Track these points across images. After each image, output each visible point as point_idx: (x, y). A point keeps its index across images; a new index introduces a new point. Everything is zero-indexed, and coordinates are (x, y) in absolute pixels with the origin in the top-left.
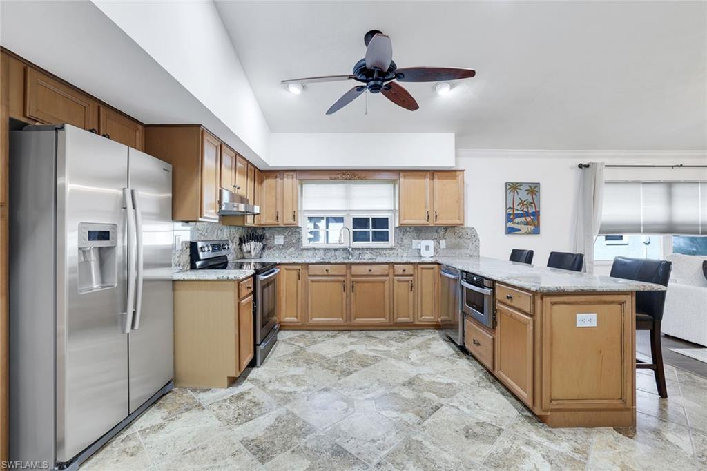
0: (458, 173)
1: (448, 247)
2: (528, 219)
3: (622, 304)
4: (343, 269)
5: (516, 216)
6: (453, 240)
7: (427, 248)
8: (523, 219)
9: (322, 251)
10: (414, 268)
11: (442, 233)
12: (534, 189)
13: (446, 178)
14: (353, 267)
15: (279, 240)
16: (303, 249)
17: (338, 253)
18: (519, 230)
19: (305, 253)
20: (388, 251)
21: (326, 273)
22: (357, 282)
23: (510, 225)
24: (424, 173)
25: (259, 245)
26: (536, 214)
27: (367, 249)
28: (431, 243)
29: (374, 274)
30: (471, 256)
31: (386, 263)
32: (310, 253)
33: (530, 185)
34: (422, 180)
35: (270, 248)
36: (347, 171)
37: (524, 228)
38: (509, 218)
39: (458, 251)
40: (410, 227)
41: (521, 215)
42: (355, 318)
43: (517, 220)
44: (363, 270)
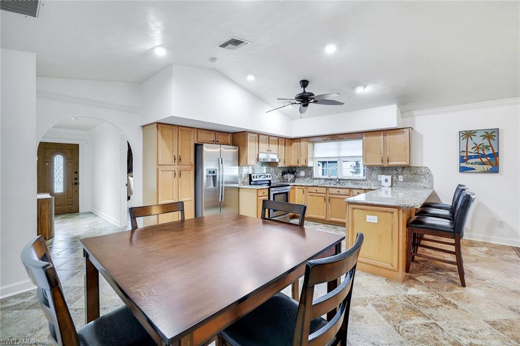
0: (405, 130)
1: (404, 180)
2: (484, 160)
4: (324, 190)
5: (471, 157)
6: (409, 176)
7: (386, 180)
8: (478, 160)
9: (324, 180)
11: (400, 171)
12: (492, 135)
13: (395, 134)
14: (330, 189)
15: (302, 174)
16: (314, 179)
17: (332, 182)
18: (474, 169)
19: (315, 180)
21: (316, 191)
22: (332, 198)
23: (463, 165)
24: (380, 132)
25: (292, 176)
26: (495, 155)
27: (349, 180)
28: (389, 178)
29: (341, 194)
30: (425, 188)
31: (347, 188)
32: (317, 181)
33: (486, 131)
34: (378, 137)
35: (298, 177)
36: (334, 135)
37: (479, 168)
38: (462, 160)
39: (414, 184)
41: (476, 157)
42: (331, 218)
43: (470, 161)
44: (335, 191)
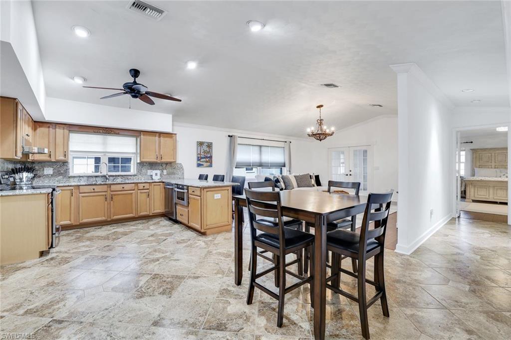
0: (173, 135)
1: (167, 174)
2: (207, 160)
3: (228, 190)
4: (105, 188)
5: (202, 158)
6: (171, 170)
7: (156, 174)
8: (205, 160)
9: (86, 178)
10: (150, 186)
11: (164, 166)
12: (210, 145)
13: (167, 137)
14: (112, 186)
15: (49, 171)
16: (69, 177)
17: (97, 179)
18: (203, 165)
19: (71, 180)
20: (132, 177)
21: (93, 191)
22: (115, 195)
23: (199, 162)
24: (155, 134)
25: (30, 175)
26: (211, 157)
27: (119, 176)
28: (158, 172)
29: (126, 189)
30: (180, 178)
31: (133, 183)
32: (76, 180)
33: (208, 143)
34: (154, 138)
35: (40, 177)
36: (106, 128)
37: (205, 164)
38: (199, 159)
39: (173, 176)
40: (146, 163)
41: (204, 158)
42: (113, 216)
43: (202, 160)
44: (119, 187)
